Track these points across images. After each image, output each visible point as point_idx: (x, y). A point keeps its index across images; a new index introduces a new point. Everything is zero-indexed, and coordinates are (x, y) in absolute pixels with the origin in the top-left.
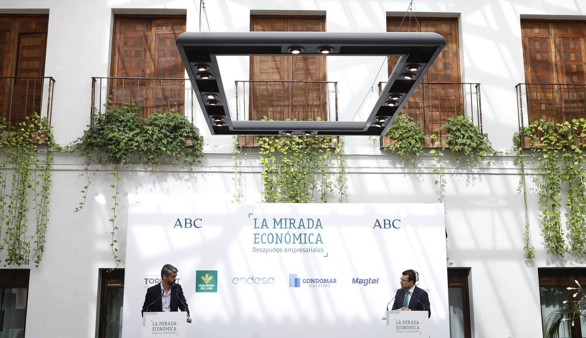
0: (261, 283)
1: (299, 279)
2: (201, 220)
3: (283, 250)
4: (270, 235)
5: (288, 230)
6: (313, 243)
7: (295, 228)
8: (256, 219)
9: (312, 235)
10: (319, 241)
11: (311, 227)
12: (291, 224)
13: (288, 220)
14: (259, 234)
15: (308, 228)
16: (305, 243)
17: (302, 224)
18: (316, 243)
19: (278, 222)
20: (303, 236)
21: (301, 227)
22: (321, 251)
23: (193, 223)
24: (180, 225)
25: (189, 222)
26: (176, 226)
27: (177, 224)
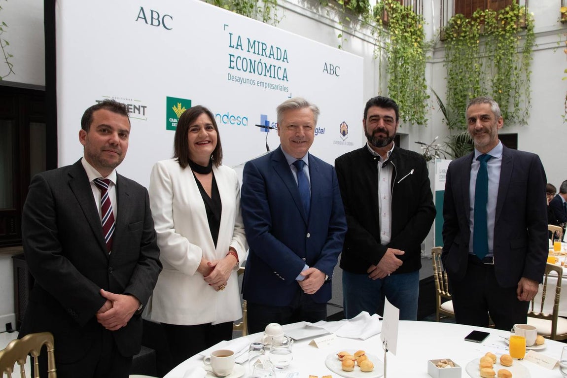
0: (236, 124)
1: (269, 122)
2: (171, 18)
3: (256, 82)
4: (245, 59)
5: (260, 57)
6: (280, 79)
7: (266, 56)
8: (231, 34)
9: (279, 69)
10: (285, 77)
11: (279, 58)
12: (263, 49)
13: (261, 44)
14: (233, 56)
15: (277, 59)
16: (274, 77)
17: (272, 53)
18: (283, 80)
19: (252, 44)
20: (272, 67)
21: (271, 56)
22: (286, 90)
23: (161, 19)
24: (145, 18)
25: (157, 18)
26: (139, 19)
27: (140, 16)
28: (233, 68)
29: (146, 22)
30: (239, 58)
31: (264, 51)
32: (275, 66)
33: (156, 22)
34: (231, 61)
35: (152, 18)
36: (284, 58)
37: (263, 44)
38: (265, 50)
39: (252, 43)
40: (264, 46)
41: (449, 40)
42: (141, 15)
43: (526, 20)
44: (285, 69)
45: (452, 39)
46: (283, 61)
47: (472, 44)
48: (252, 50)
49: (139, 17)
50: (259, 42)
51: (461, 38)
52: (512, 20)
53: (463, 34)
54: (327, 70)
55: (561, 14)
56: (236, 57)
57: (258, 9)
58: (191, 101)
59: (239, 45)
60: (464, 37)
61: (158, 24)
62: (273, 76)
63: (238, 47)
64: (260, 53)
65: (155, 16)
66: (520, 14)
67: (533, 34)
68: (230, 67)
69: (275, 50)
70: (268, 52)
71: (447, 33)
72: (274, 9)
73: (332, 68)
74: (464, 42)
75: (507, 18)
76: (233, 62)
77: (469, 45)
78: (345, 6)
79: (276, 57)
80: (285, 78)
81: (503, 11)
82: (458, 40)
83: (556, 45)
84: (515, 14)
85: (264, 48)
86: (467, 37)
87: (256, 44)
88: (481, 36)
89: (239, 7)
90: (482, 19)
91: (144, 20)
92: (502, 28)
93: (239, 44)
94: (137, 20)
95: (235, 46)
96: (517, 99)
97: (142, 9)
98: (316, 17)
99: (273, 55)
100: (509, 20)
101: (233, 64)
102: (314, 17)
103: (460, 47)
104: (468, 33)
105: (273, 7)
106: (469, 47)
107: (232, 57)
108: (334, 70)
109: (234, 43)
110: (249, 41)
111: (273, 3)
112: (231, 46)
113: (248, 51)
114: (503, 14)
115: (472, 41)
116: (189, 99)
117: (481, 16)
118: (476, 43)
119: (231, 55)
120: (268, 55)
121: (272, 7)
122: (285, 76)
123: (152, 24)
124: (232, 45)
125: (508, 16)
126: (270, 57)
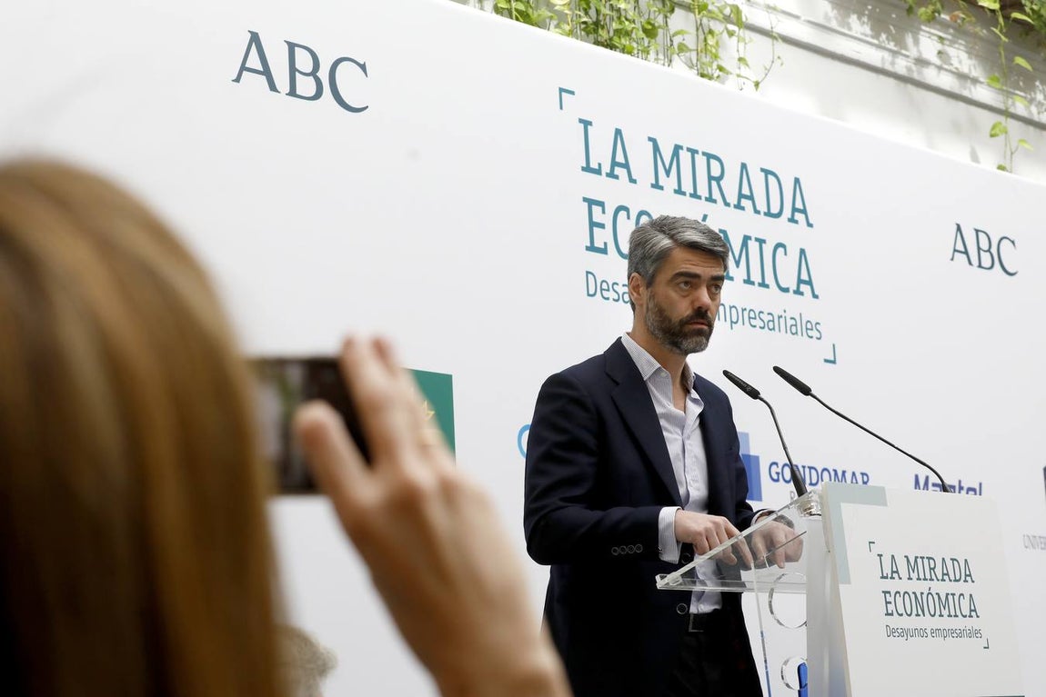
2: (363, 67)
6: (786, 290)
7: (727, 204)
8: (586, 123)
9: (780, 250)
10: (804, 282)
11: (775, 210)
12: (710, 178)
13: (700, 160)
14: (601, 204)
15: (768, 214)
16: (763, 285)
17: (746, 191)
18: (798, 292)
19: (667, 157)
20: (753, 246)
21: (745, 202)
22: (814, 333)
23: (323, 74)
24: (266, 72)
25: (309, 69)
26: (245, 73)
27: (248, 65)
28: (604, 251)
29: (273, 87)
30: (622, 214)
31: (714, 183)
32: (761, 242)
33: (306, 86)
34: (593, 224)
35: (293, 70)
36: (795, 210)
37: (709, 156)
38: (719, 179)
39: (667, 153)
40: (715, 164)
42: (254, 61)
44: (802, 252)
46: (792, 220)
48: (669, 183)
49: (243, 68)
50: (693, 152)
54: (966, 253)
56: (610, 210)
57: (677, 40)
58: (450, 377)
59: (620, 165)
61: (312, 92)
62: (756, 277)
63: (618, 171)
64: (703, 191)
65: (304, 62)
68: (592, 248)
69: (757, 179)
70: (730, 186)
72: (734, 39)
73: (984, 245)
76: (602, 226)
78: (1006, 18)
79: (762, 207)
80: (804, 288)
85: (716, 172)
87: (685, 157)
89: (603, 34)
91: (263, 78)
93: (620, 158)
94: (238, 80)
95: (606, 168)
97: (255, 38)
98: (901, 66)
99: (751, 198)
101: (602, 237)
102: (888, 67)
105: (731, 34)
107: (596, 210)
108: (994, 250)
109: (601, 156)
110: (656, 149)
111: (727, 19)
112: (587, 169)
113: (656, 186)
119: (591, 203)
120: (733, 199)
121: (725, 34)
122: (804, 277)
123: (293, 93)
124: (594, 165)
126: (739, 206)
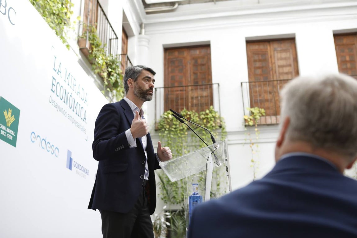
0: (50, 152)
2: (16, 13)
3: (67, 115)
4: (62, 88)
5: (72, 91)
33: (3, 10)
41: (163, 130)
43: (221, 121)
45: (165, 129)
47: (181, 134)
51: (173, 129)
52: (211, 120)
53: (174, 126)
55: (244, 120)
60: (175, 128)
61: (4, 12)
65: (3, 2)
66: (217, 116)
67: (226, 132)
71: (161, 125)
74: (175, 133)
75: (207, 118)
77: (179, 135)
81: (204, 113)
82: (170, 131)
83: (244, 142)
84: (213, 116)
86: (178, 129)
88: (189, 129)
90: (188, 116)
92: (205, 124)
96: (218, 180)
100: (209, 119)
103: (172, 136)
104: (178, 126)
106: (179, 137)
114: (204, 115)
115: (182, 132)
116: (19, 109)
117: (187, 114)
118: (185, 134)
125: (209, 116)
